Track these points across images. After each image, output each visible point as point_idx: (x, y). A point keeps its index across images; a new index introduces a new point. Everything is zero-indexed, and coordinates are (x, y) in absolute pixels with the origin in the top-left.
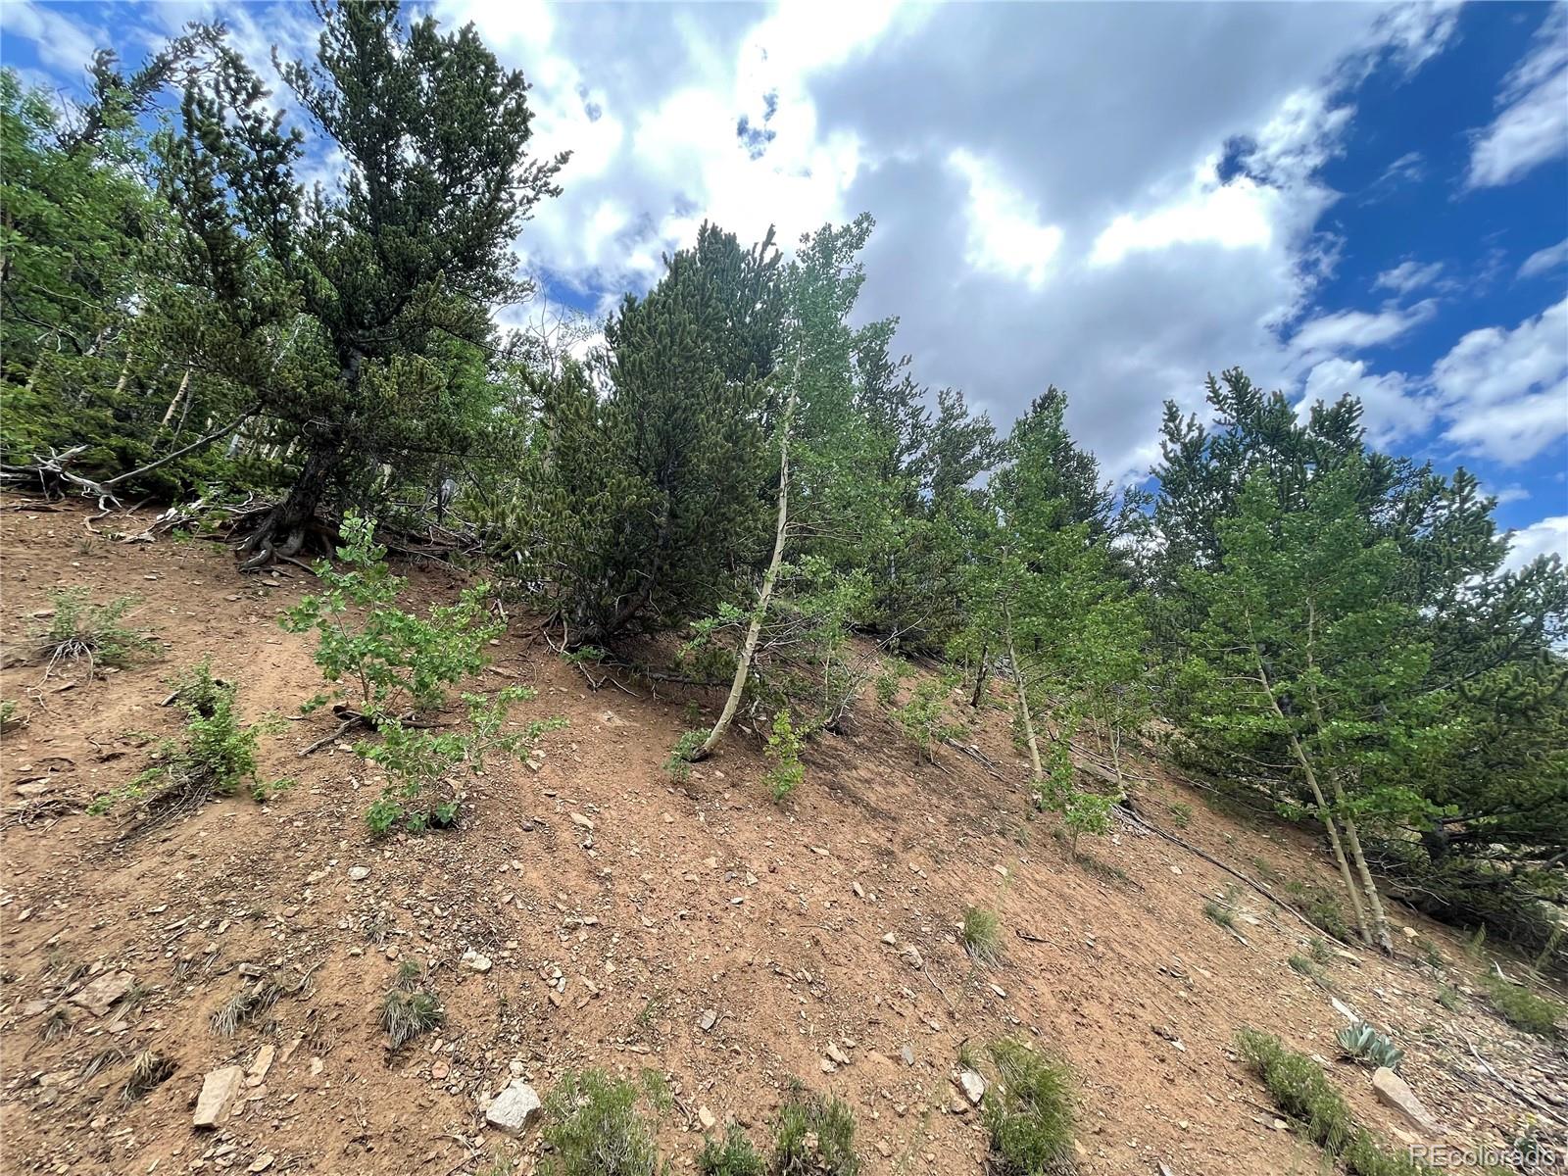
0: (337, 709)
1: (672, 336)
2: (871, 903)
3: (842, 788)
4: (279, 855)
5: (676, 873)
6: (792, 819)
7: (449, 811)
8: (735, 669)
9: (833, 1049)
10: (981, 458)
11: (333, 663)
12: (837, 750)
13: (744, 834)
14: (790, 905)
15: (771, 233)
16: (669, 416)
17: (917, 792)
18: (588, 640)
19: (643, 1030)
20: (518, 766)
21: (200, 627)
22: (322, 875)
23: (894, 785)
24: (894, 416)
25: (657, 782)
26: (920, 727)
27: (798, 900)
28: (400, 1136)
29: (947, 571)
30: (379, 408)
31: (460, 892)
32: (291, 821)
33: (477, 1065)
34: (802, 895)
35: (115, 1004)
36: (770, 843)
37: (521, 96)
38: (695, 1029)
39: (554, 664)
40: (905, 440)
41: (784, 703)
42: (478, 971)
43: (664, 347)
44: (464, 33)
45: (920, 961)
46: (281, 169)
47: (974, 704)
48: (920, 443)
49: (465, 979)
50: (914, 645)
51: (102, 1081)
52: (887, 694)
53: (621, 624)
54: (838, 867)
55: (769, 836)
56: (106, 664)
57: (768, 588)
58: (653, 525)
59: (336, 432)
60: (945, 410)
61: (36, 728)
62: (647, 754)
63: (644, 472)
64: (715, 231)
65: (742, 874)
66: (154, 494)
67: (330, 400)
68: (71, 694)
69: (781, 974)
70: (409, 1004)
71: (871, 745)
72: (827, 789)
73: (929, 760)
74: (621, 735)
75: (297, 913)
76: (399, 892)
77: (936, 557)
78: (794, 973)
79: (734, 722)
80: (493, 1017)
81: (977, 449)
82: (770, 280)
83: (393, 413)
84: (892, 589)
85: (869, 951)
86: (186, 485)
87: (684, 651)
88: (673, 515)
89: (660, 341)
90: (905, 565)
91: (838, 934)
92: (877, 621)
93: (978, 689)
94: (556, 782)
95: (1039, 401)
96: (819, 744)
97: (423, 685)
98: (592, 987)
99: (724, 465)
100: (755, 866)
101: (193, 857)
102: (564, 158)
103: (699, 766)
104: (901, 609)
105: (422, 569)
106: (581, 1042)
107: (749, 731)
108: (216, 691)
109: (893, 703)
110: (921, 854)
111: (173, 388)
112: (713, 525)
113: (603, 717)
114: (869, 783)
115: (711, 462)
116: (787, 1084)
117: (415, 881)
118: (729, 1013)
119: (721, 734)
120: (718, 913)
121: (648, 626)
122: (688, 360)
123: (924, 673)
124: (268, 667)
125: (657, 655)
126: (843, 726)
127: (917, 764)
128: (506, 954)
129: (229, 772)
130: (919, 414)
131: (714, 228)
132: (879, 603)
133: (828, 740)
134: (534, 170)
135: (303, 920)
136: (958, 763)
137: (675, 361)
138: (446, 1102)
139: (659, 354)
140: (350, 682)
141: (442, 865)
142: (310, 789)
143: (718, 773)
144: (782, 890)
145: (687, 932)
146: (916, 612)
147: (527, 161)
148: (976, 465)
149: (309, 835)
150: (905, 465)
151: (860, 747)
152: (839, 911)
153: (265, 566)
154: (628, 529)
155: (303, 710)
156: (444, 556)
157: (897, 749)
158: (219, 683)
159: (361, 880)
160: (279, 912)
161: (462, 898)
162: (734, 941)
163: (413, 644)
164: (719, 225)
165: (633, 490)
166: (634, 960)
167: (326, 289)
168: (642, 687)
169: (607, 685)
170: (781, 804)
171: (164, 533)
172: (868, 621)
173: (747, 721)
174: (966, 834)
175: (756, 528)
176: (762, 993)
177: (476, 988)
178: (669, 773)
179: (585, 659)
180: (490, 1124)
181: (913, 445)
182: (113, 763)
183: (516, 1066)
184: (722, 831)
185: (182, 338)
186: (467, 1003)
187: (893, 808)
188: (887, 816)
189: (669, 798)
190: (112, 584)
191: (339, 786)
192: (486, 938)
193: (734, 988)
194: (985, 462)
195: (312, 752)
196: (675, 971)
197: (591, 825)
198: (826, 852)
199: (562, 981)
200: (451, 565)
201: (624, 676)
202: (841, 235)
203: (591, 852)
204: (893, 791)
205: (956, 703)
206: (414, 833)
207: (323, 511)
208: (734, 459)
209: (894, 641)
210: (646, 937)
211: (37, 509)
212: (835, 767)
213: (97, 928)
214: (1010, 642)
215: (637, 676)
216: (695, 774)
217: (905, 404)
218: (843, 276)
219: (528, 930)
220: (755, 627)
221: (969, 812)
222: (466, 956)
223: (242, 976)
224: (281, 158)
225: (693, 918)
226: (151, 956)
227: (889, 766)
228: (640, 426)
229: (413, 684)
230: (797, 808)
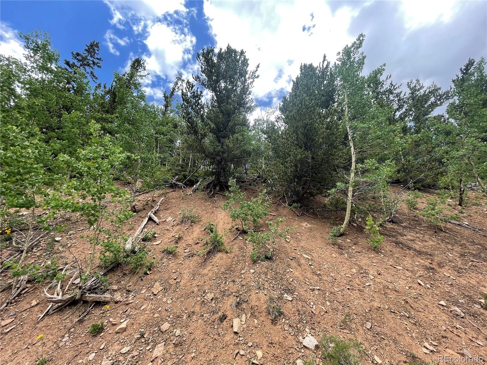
0: (236, 228)
1: (301, 104)
2: (428, 288)
3: (401, 243)
4: (234, 266)
5: (342, 274)
6: (382, 256)
7: (269, 254)
8: (346, 204)
9: (426, 344)
10: (436, 102)
11: (234, 217)
12: (394, 229)
13: (364, 260)
14: (390, 287)
15: (325, 57)
16: (305, 128)
17: (439, 244)
18: (294, 202)
19: (344, 325)
20: (284, 241)
21: (205, 212)
22: (244, 271)
23: (426, 241)
24: (388, 100)
25: (327, 244)
26: (433, 217)
27: (393, 285)
28: (280, 344)
29: (430, 152)
30: (230, 150)
31: (278, 277)
32: (234, 257)
33: (296, 328)
34: (394, 284)
35: (212, 300)
36: (375, 264)
37: (244, 56)
38: (364, 328)
39: (285, 210)
40: (395, 107)
41: (368, 214)
42: (289, 300)
43: (300, 108)
44: (227, 48)
45: (463, 315)
46: (200, 101)
47: (460, 205)
48: (403, 106)
49: (286, 302)
50: (420, 185)
51: (214, 317)
52: (412, 206)
53: (303, 195)
54: (409, 274)
55: (374, 262)
56: (192, 223)
57: (352, 175)
58: (307, 162)
59: (221, 159)
60: (411, 89)
61: (184, 238)
62: (321, 235)
63: (301, 148)
64: (305, 66)
65: (367, 275)
66: (191, 183)
67: (219, 151)
68: (188, 230)
69: (394, 313)
70: (274, 308)
71: (410, 226)
72: (394, 244)
73: (442, 230)
74: (311, 230)
75: (242, 281)
76: (263, 276)
77: (423, 147)
78: (400, 313)
79: (350, 222)
80: (297, 314)
81: (433, 99)
82: (327, 72)
83: (233, 151)
84: (404, 165)
85: (434, 307)
86: (196, 180)
87: (327, 200)
88: (313, 158)
89: (298, 106)
90: (408, 154)
91: (416, 300)
92: (399, 178)
93: (461, 198)
94: (295, 245)
95: (464, 68)
96: (386, 228)
97: (255, 220)
98: (324, 309)
99: (328, 137)
100: (371, 272)
101: (217, 266)
102: (258, 66)
103: (340, 238)
104: (410, 172)
105: (246, 189)
106: (325, 326)
107: (356, 225)
108: (212, 226)
109: (416, 209)
110: (449, 269)
111: (189, 158)
112: (328, 158)
113: (304, 225)
114: (413, 241)
115: (323, 138)
116: (408, 354)
117: (266, 274)
118: (376, 324)
119: (346, 227)
120: (362, 288)
121: (312, 195)
122: (308, 109)
123: (428, 195)
124: (220, 220)
125: (317, 203)
126: (395, 220)
127: (436, 232)
128: (295, 296)
129: (219, 246)
130: (400, 95)
131: (305, 64)
132: (399, 171)
133: (389, 225)
134: (251, 74)
135: (244, 283)
136: (457, 231)
137: (304, 111)
138: (290, 337)
139: (298, 111)
140: (238, 221)
141: (271, 269)
142: (236, 249)
143: (348, 240)
144: (385, 282)
145: (352, 294)
146: (418, 171)
147: (249, 72)
148: (434, 105)
149: (239, 261)
150: (398, 116)
151: (405, 227)
152: (413, 291)
153: (213, 196)
154: (299, 166)
155: (230, 229)
156: (250, 185)
157: (424, 227)
158: (212, 224)
159: (253, 273)
160: (238, 280)
161: (279, 279)
162: (371, 299)
163: (250, 210)
164: (306, 63)
165: (299, 154)
166: (335, 302)
167: (213, 125)
168: (314, 214)
169: (303, 214)
170: (376, 250)
171: (194, 191)
172: (395, 179)
173: (354, 222)
174: (472, 261)
175: (343, 155)
176: (388, 319)
177: (289, 305)
178: (331, 241)
179: (295, 207)
180: (304, 346)
181: (400, 107)
182: (198, 245)
183: (307, 330)
184: (355, 260)
185: (190, 147)
186: (288, 309)
187: (428, 250)
188: (426, 254)
189: (333, 249)
190: (189, 205)
191: (242, 248)
192: (289, 291)
193: (375, 316)
194: (439, 103)
195: (234, 240)
196: (351, 307)
197: (310, 258)
198: (401, 268)
199: (314, 306)
200: (252, 187)
201: (308, 211)
202: (353, 46)
203: (312, 266)
204: (426, 244)
205: (449, 205)
206: (262, 260)
207: (222, 179)
208: (331, 135)
209: (411, 185)
210: (338, 295)
211: (174, 191)
212: (396, 235)
213: (205, 282)
214: (476, 175)
215: (312, 211)
216: (340, 241)
217: (392, 93)
218: (357, 59)
219: (300, 290)
220: (351, 189)
221: (471, 251)
222: (284, 296)
223: (234, 296)
224: (200, 99)
225: (353, 289)
226: (216, 289)
227: (422, 234)
228: (297, 134)
229: (252, 219)
230: (383, 251)
